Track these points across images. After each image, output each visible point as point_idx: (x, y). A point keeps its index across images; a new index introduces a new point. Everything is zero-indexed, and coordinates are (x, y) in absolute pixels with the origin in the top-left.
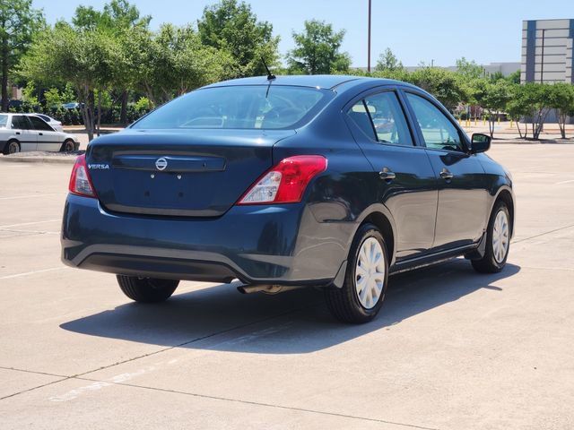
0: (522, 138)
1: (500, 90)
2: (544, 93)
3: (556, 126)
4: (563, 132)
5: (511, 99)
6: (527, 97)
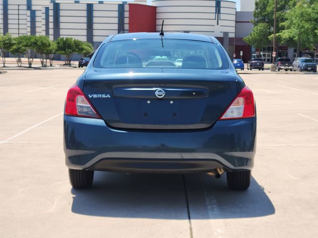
0: (19, 66)
1: (9, 39)
2: (34, 41)
3: (39, 60)
4: (42, 63)
5: (15, 44)
6: (25, 43)
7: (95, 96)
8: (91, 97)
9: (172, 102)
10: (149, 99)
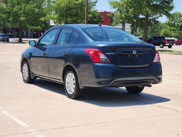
7: (109, 54)
8: (107, 54)
9: (137, 56)
10: (129, 55)
